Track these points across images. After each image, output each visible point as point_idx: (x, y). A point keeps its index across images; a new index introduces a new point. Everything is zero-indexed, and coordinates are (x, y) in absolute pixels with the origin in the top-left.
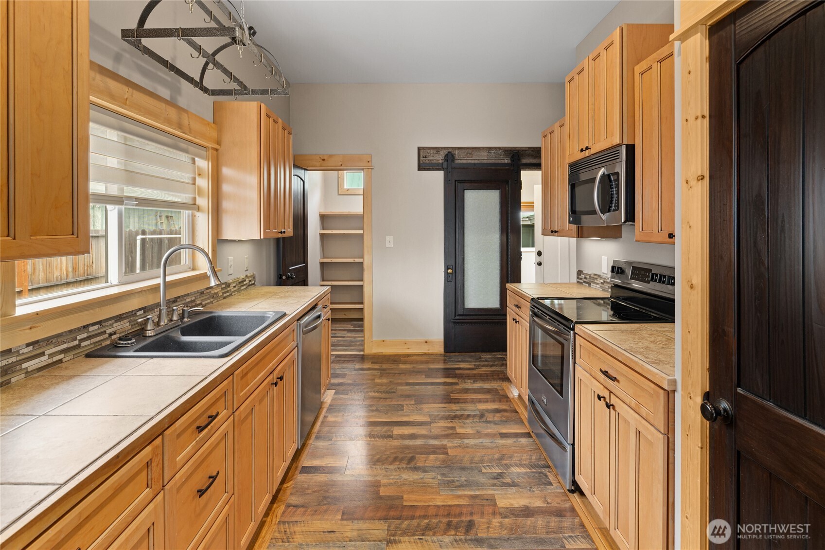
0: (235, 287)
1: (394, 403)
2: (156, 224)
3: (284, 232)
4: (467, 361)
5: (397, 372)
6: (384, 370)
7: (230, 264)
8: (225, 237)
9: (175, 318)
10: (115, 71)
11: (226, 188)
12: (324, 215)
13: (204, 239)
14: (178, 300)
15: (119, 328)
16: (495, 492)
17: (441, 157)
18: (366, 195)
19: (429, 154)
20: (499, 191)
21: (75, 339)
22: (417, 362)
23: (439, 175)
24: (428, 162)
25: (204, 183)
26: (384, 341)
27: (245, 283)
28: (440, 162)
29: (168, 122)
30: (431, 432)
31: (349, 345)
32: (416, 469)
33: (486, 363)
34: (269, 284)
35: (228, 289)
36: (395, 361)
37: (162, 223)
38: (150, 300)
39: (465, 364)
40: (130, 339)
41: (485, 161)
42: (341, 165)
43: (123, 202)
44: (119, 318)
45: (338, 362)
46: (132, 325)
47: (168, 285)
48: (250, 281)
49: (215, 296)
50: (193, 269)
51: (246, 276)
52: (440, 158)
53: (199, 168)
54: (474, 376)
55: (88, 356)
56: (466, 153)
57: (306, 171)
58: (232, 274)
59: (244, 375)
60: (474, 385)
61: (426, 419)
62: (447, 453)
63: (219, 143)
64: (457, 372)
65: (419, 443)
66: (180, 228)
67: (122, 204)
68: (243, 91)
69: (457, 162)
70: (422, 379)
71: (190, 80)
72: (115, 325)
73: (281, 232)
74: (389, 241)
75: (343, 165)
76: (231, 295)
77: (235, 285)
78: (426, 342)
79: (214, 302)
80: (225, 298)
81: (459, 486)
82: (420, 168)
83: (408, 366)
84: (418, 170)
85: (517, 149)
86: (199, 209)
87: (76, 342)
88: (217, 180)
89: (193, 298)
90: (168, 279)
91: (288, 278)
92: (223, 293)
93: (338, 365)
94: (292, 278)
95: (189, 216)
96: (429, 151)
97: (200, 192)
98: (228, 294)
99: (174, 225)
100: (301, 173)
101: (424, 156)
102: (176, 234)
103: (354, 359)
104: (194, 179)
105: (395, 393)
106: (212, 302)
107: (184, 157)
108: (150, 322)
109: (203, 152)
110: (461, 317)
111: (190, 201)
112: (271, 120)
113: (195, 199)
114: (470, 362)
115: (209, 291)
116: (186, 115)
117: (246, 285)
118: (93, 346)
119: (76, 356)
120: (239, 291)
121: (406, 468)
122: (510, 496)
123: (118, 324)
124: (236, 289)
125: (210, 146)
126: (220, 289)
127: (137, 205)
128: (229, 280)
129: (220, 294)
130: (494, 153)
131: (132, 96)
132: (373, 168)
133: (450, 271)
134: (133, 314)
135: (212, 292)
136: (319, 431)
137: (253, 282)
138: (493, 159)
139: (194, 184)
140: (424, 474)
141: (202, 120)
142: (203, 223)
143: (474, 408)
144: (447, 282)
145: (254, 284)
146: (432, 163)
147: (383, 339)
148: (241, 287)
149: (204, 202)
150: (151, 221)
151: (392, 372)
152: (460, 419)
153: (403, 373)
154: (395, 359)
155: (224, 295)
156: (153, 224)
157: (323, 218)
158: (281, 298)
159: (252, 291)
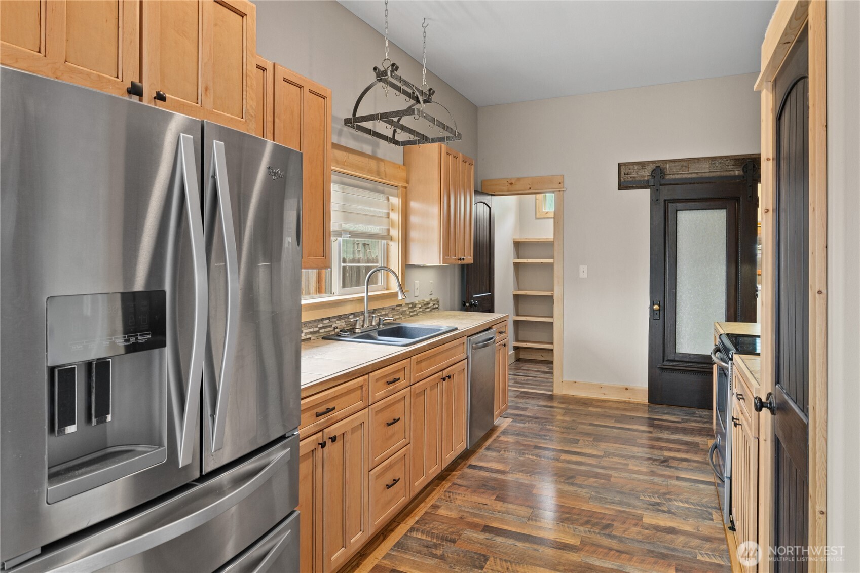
0: (420, 308)
1: (571, 436)
2: (354, 253)
3: (463, 259)
4: (674, 415)
5: (583, 413)
6: (569, 410)
7: (416, 287)
8: (411, 263)
9: (374, 323)
10: (338, 144)
11: (413, 219)
12: (519, 242)
13: (395, 264)
14: (376, 312)
15: (339, 324)
16: (644, 513)
17: (647, 173)
18: (558, 218)
19: (633, 171)
20: (725, 210)
21: (317, 327)
22: (610, 408)
23: (644, 195)
24: (631, 180)
25: (396, 217)
26: (575, 382)
27: (429, 306)
28: (646, 179)
29: (370, 172)
30: (599, 463)
31: (539, 384)
32: (572, 484)
33: (699, 419)
34: (452, 309)
35: (415, 309)
36: (585, 404)
37: (359, 251)
38: (357, 308)
39: (669, 416)
40: (346, 332)
41: (707, 175)
42: (530, 188)
43: (342, 235)
44: (339, 318)
45: (522, 397)
46: (347, 325)
47: (370, 299)
48: (434, 305)
49: (403, 313)
50: (387, 289)
51: (431, 300)
52: (645, 174)
53: (392, 204)
54: (676, 429)
55: (324, 338)
56: (680, 167)
57: (492, 197)
58: (417, 296)
59: (419, 362)
60: (671, 436)
61: (601, 454)
62: (609, 480)
63: (407, 182)
64: (656, 422)
65: (584, 469)
66: (377, 256)
67: (341, 237)
68: (424, 139)
69: (668, 177)
70: (611, 423)
71: (385, 138)
72: (337, 322)
73: (460, 259)
74: (583, 272)
75: (531, 189)
76: (416, 314)
77: (420, 306)
78: (627, 389)
79: (402, 318)
80: (411, 316)
81: (609, 502)
82: (621, 187)
83: (599, 410)
84: (619, 189)
85: (754, 156)
86: (391, 239)
87: (317, 329)
88: (406, 214)
89: (387, 312)
90: (369, 294)
91: (471, 305)
92: (411, 312)
93: (522, 400)
94: (475, 306)
95: (384, 245)
96: (631, 167)
97: (392, 224)
98: (415, 313)
99: (371, 254)
100: (486, 199)
101: (626, 173)
102: (373, 263)
103: (539, 397)
104: (388, 214)
105: (574, 429)
106: (401, 318)
107: (381, 198)
108: (358, 322)
109: (395, 191)
110: (671, 363)
111: (385, 233)
112: (451, 157)
113: (388, 230)
114: (678, 415)
115: (398, 308)
116: (383, 163)
117: (431, 307)
118: (325, 334)
119: (317, 338)
120: (424, 312)
121: (563, 482)
122: (660, 518)
123: (339, 322)
124: (421, 310)
125: (400, 185)
126: (408, 308)
127: (350, 237)
128: (416, 301)
129: (408, 313)
130: (720, 163)
131: (348, 158)
132: (565, 189)
133: (656, 307)
134: (346, 316)
135: (401, 310)
136: (490, 445)
137: (437, 306)
138: (718, 171)
139: (389, 218)
140: (578, 489)
141: (394, 165)
142: (395, 249)
143: (660, 454)
144: (652, 320)
145: (438, 308)
146: (636, 181)
147: (575, 380)
148: (426, 308)
149: (396, 233)
150: (349, 250)
151: (579, 412)
152: (637, 460)
153: (592, 415)
154: (586, 402)
155: (411, 314)
156: (351, 253)
157: (518, 245)
158: (459, 319)
159: (435, 313)
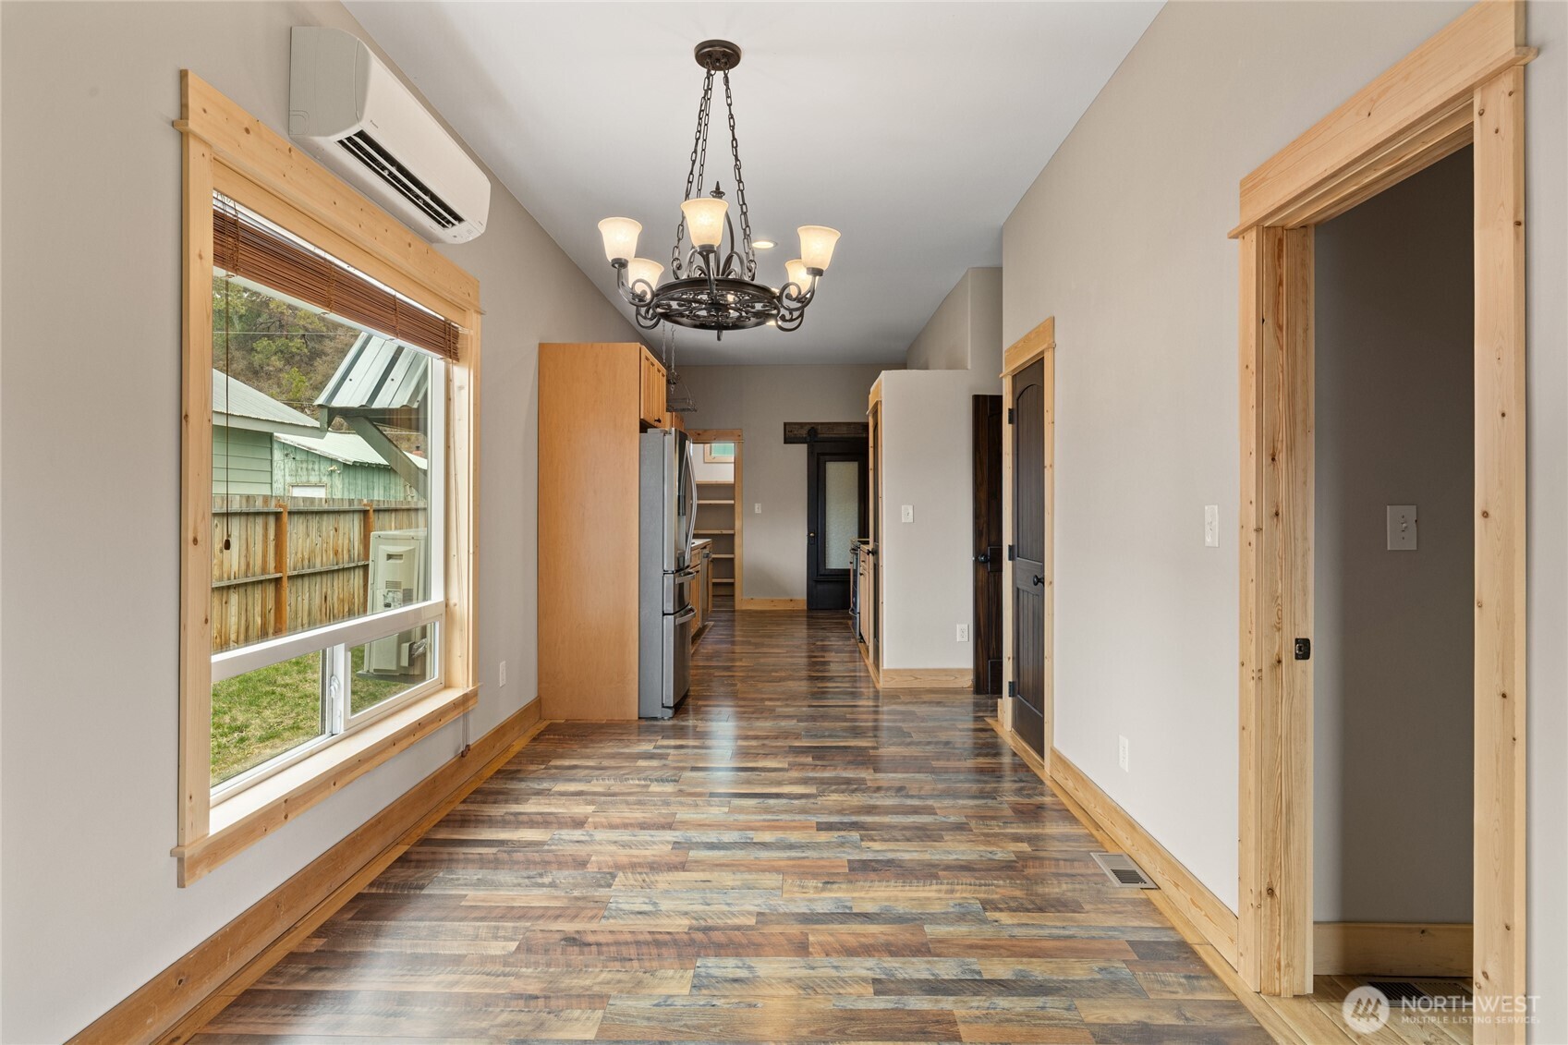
17: (805, 431)
18: (737, 464)
19: (794, 429)
20: (856, 462)
23: (803, 448)
24: (793, 436)
26: (752, 599)
28: (804, 436)
42: (715, 439)
56: (827, 428)
69: (819, 436)
78: (791, 601)
82: (786, 441)
84: (784, 443)
96: (794, 426)
101: (790, 431)
110: (823, 577)
132: (743, 441)
133: (812, 535)
144: (810, 545)
146: (797, 437)
154: (762, 612)
